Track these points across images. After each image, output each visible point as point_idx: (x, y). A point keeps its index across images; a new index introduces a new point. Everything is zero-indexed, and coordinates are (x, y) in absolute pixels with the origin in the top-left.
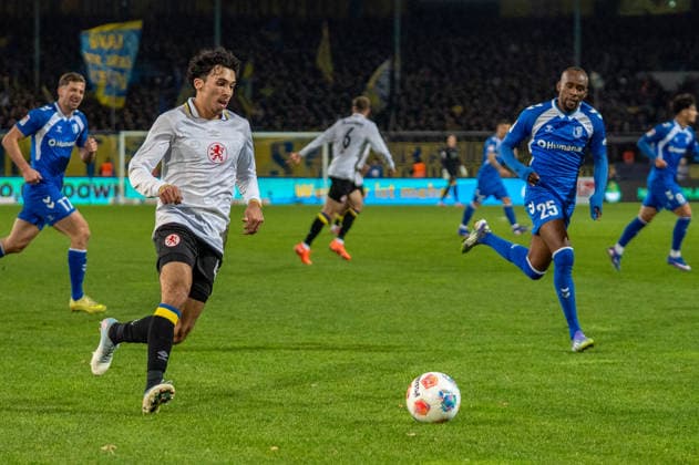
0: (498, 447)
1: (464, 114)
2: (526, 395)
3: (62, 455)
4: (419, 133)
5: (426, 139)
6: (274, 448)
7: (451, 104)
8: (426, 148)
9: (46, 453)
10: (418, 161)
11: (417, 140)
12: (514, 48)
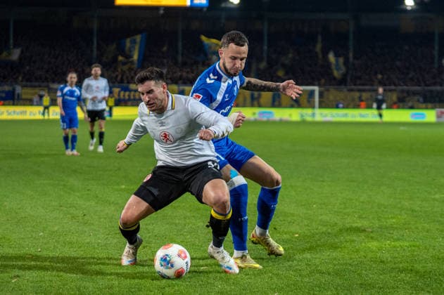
0: (403, 236)
1: (382, 78)
2: (415, 211)
3: (196, 238)
4: (361, 87)
5: (364, 91)
6: (297, 235)
7: (376, 73)
8: (365, 95)
9: (188, 237)
10: (362, 101)
11: (359, 91)
12: (407, 48)
